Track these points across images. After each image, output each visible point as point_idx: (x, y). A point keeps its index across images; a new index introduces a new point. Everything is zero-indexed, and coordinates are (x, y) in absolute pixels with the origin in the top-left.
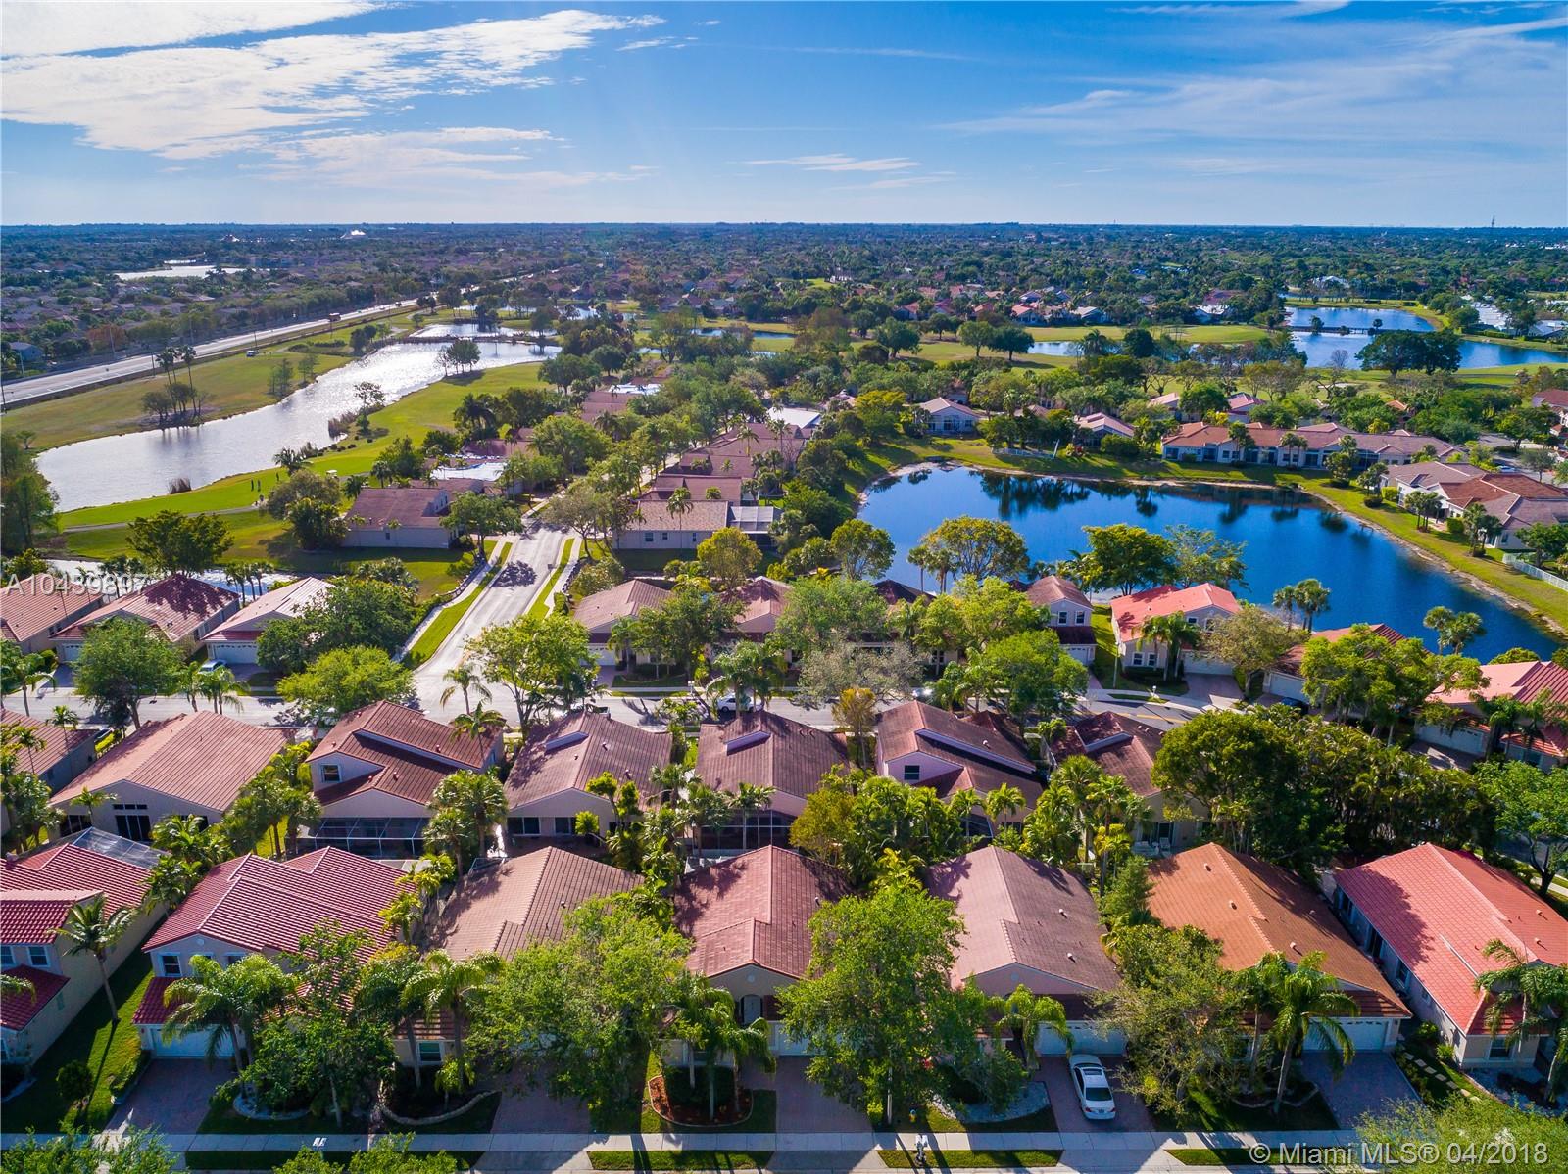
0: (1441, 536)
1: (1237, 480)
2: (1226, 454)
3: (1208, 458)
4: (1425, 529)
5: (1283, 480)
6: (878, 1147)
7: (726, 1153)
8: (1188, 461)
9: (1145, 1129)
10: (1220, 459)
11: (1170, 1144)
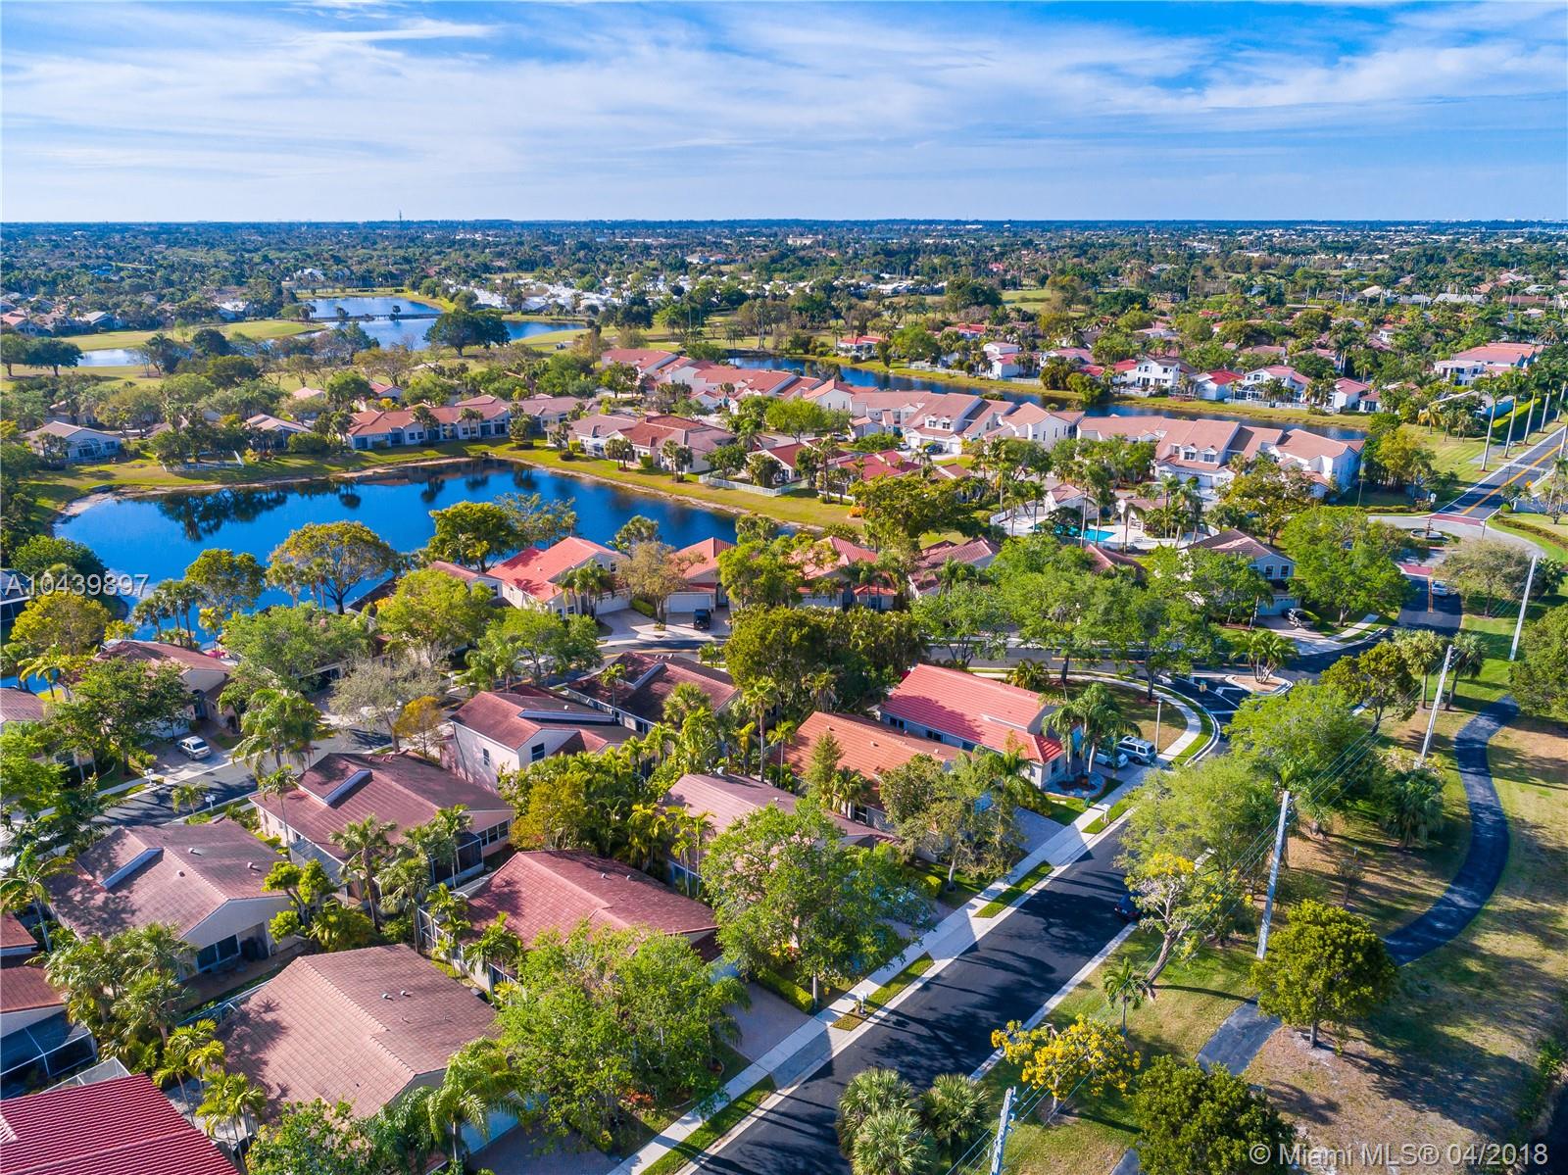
0: (640, 471)
1: (432, 458)
2: (412, 436)
3: (395, 442)
4: (625, 469)
5: (476, 450)
6: (829, 1024)
7: (741, 1098)
8: (379, 448)
9: (949, 914)
10: (408, 441)
11: (971, 913)
